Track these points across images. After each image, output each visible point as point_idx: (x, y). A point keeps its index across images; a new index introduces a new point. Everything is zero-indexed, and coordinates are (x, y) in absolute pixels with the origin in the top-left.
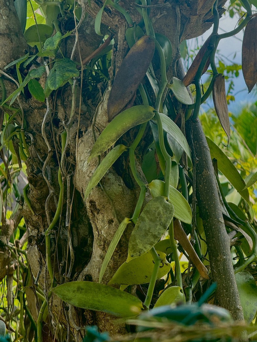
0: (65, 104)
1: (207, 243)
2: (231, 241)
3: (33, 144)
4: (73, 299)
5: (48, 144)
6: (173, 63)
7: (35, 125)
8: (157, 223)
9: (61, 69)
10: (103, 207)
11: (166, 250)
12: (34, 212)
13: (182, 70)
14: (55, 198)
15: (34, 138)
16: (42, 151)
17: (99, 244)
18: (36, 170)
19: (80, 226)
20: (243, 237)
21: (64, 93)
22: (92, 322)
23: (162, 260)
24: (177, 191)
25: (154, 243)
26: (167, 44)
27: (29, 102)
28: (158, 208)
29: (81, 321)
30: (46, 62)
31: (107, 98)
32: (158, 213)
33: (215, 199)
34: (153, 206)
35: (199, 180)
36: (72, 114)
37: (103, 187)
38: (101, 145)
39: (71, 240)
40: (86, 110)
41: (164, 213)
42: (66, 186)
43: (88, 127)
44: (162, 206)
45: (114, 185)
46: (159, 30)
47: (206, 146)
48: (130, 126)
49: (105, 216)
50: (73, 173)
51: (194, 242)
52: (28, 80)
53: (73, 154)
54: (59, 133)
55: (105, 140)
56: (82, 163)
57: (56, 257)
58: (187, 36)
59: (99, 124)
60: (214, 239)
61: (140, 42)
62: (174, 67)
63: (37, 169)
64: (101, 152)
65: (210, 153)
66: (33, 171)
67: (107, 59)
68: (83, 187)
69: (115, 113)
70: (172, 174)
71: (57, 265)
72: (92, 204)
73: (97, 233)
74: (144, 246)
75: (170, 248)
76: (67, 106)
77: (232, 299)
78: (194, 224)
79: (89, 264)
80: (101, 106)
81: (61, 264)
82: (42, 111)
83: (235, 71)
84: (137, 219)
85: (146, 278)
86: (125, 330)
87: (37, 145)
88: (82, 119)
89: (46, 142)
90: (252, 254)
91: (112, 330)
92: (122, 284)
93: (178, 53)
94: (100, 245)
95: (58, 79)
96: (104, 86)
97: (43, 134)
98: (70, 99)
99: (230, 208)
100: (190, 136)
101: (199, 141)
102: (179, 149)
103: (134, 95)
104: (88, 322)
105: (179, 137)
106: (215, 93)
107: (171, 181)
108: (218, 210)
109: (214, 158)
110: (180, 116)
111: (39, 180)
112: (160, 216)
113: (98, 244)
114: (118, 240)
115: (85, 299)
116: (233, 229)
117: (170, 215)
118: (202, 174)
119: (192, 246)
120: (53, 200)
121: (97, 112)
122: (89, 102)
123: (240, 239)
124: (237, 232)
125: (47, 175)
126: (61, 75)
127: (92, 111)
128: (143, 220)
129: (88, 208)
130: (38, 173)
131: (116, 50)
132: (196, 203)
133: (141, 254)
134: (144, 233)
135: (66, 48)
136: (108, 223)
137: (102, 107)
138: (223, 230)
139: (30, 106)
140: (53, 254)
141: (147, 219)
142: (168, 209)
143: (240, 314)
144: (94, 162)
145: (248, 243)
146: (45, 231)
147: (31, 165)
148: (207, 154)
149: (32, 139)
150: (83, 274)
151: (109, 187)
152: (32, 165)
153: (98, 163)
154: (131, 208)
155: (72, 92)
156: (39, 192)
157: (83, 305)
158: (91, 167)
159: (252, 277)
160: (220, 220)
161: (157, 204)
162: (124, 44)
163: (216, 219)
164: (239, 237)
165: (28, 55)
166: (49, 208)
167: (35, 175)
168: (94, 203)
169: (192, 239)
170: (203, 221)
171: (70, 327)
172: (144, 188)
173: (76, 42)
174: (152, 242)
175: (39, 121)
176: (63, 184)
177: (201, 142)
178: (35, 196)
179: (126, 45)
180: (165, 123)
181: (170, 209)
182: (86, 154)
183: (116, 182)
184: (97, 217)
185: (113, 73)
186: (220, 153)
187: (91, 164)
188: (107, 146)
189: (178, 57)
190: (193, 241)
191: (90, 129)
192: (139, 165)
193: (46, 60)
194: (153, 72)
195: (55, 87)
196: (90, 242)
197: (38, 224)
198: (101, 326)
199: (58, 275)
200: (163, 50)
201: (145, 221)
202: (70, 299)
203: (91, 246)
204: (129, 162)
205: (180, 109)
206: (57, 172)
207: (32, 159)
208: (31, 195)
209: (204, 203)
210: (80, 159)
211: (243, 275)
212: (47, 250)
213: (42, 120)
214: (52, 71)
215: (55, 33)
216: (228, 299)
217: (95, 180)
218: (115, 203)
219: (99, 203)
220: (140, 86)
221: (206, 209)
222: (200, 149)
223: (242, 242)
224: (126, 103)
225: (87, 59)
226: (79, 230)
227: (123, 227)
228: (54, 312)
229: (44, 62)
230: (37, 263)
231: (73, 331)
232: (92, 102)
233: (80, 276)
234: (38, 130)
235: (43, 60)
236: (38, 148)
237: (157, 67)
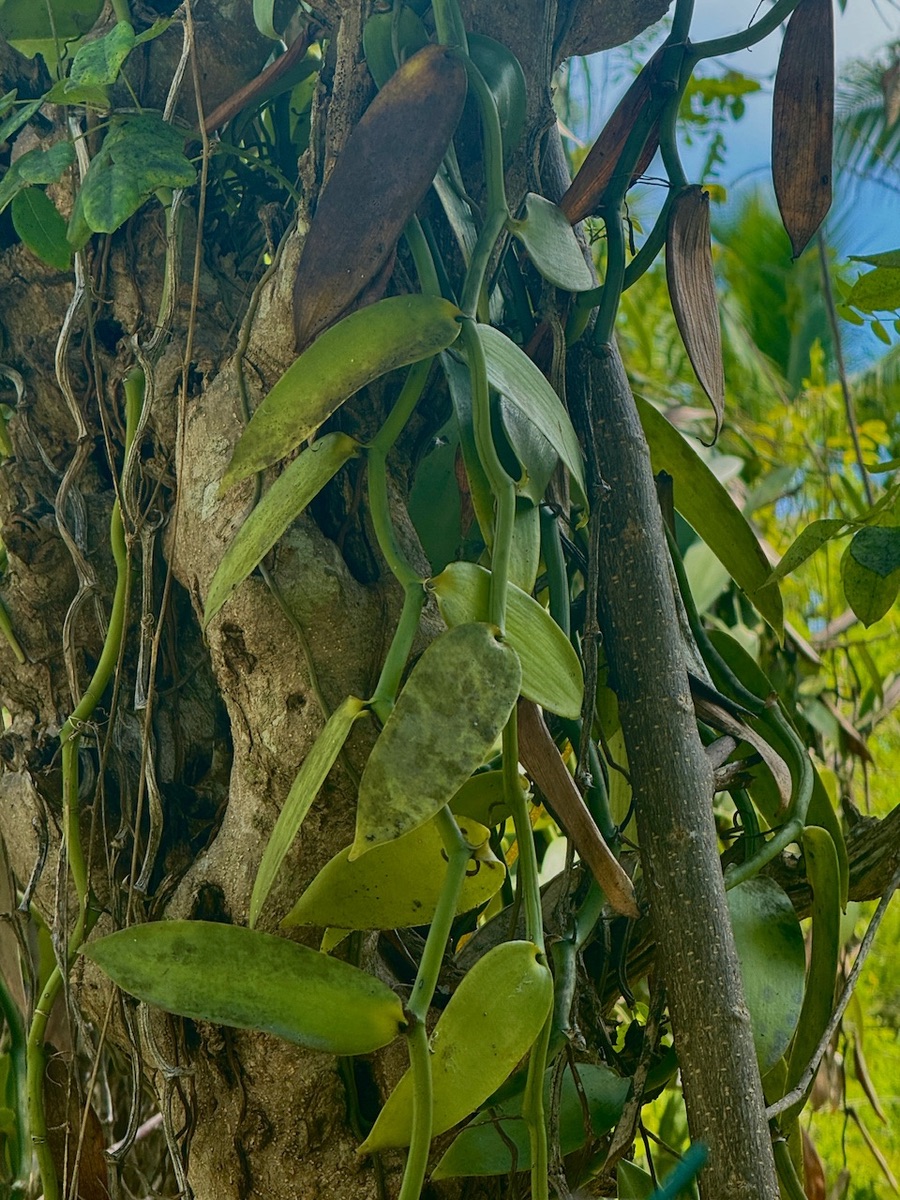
0: (141, 268)
1: (630, 780)
2: (716, 775)
3: (22, 408)
4: (158, 983)
5: (76, 413)
6: (528, 140)
7: (32, 342)
8: (461, 721)
9: (131, 156)
10: (269, 650)
11: (490, 809)
12: (23, 651)
13: (557, 164)
14: (97, 605)
15: (28, 388)
16: (54, 433)
17: (251, 778)
18: (32, 505)
19: (183, 705)
20: (757, 758)
21: (138, 229)
22: (220, 1047)
23: (475, 851)
24: (533, 603)
25: (449, 792)
26: (507, 75)
27: (10, 257)
28: (465, 665)
29: (180, 1041)
30: (74, 120)
31: (291, 261)
32: (465, 682)
33: (664, 628)
34: (446, 659)
35: (609, 558)
36: (165, 312)
37: (272, 579)
38: (267, 433)
39: (152, 758)
40: (215, 293)
41: (486, 684)
42: (137, 567)
43: (220, 360)
44: (478, 660)
45: (309, 573)
46: (482, 21)
47: (639, 436)
48: (372, 368)
49: (277, 682)
50: (164, 521)
51: (589, 780)
52: (12, 191)
53: (164, 448)
54: (118, 375)
55: (283, 418)
56: (198, 488)
57: (99, 816)
58: (579, 46)
59: (262, 352)
60: (657, 769)
61: (413, 68)
62: (531, 155)
63: (36, 501)
64: (268, 459)
65: (649, 463)
66: (22, 508)
67: (294, 110)
68: (198, 575)
69: (321, 320)
70: (517, 543)
71: (99, 844)
72: (232, 634)
73: (247, 739)
74: (414, 803)
75: (503, 803)
76: (147, 276)
77: (715, 983)
78: (590, 718)
79: (214, 846)
80: (270, 287)
81: (114, 843)
82: (56, 290)
83: (730, 100)
84: (389, 701)
85: (415, 907)
86: (336, 1080)
87: (38, 413)
88: (198, 325)
89: (70, 405)
90: (789, 821)
91: (290, 1077)
92: (330, 926)
93: (547, 105)
94: (256, 783)
95: (121, 193)
96: (282, 217)
97: (61, 375)
98: (157, 251)
99: (714, 650)
100: (584, 403)
101: (612, 418)
102: (542, 450)
103: (389, 258)
104: (205, 1046)
105: (545, 408)
106: (676, 256)
107: (512, 566)
108: (672, 665)
109: (663, 472)
110: (550, 329)
111: (43, 541)
112: (470, 695)
113: (249, 779)
114: (320, 777)
115: (200, 987)
116: (724, 730)
117: (507, 691)
118: (622, 536)
119: (581, 798)
120: (92, 610)
121: (256, 308)
122: (227, 262)
123: (748, 766)
124: (738, 741)
125: (70, 521)
126: (131, 178)
127: (234, 297)
128: (411, 708)
129: (216, 648)
130: (39, 516)
131: (329, 93)
132: (598, 642)
133: (401, 832)
134: (413, 757)
135: (148, 68)
136: (285, 705)
137: (273, 290)
138: (691, 738)
139: (15, 271)
140: (89, 807)
141: (424, 706)
142: (499, 669)
143: (741, 1036)
144: (239, 488)
145: (775, 782)
146: (59, 723)
147: (14, 484)
148: (641, 466)
149: (19, 390)
150: (193, 879)
151: (294, 578)
152: (18, 487)
153: (255, 490)
154: (369, 654)
155: (165, 232)
156: (42, 582)
157: (193, 1007)
158: (230, 505)
159: (785, 899)
160: (681, 702)
161: (463, 652)
162: (356, 73)
163: (665, 700)
164: (744, 762)
165: (12, 96)
166: (77, 638)
167: (28, 523)
168: (238, 634)
169: (579, 771)
170: (619, 706)
171: (142, 1064)
172: (418, 593)
173: (183, 56)
174: (442, 788)
175: (44, 328)
176: (127, 557)
177: (620, 421)
178: (28, 595)
179: (363, 77)
180: (495, 358)
181: (509, 671)
182: (212, 456)
183: (318, 561)
184: (247, 683)
185: (314, 175)
186: (683, 454)
187: (231, 495)
188: (288, 439)
189: (546, 118)
190: (584, 780)
191: (229, 369)
192: (398, 501)
193: (76, 112)
194: (456, 173)
195: (109, 221)
196: (221, 765)
197: (34, 696)
198: (253, 1064)
199: (102, 878)
200: (494, 97)
201: (419, 713)
202: (147, 986)
203: (225, 778)
204: (365, 488)
205: (550, 308)
206: (107, 510)
207: (20, 466)
208: (15, 593)
209: (626, 639)
210: (189, 475)
211: (753, 893)
212: (65, 792)
213: (56, 324)
214: (98, 165)
215: (108, 13)
216: (702, 981)
217: (244, 554)
218: (311, 635)
219: (255, 633)
220: (409, 225)
221: (633, 664)
222: (616, 447)
223: (754, 777)
224: (361, 286)
225: (223, 111)
226: (181, 720)
227: (341, 730)
228: (85, 1006)
229: (70, 119)
230: (30, 833)
231: (153, 1079)
232: (237, 263)
233: (183, 888)
234: (42, 361)
235: (63, 113)
236: (42, 423)
237: (472, 156)
